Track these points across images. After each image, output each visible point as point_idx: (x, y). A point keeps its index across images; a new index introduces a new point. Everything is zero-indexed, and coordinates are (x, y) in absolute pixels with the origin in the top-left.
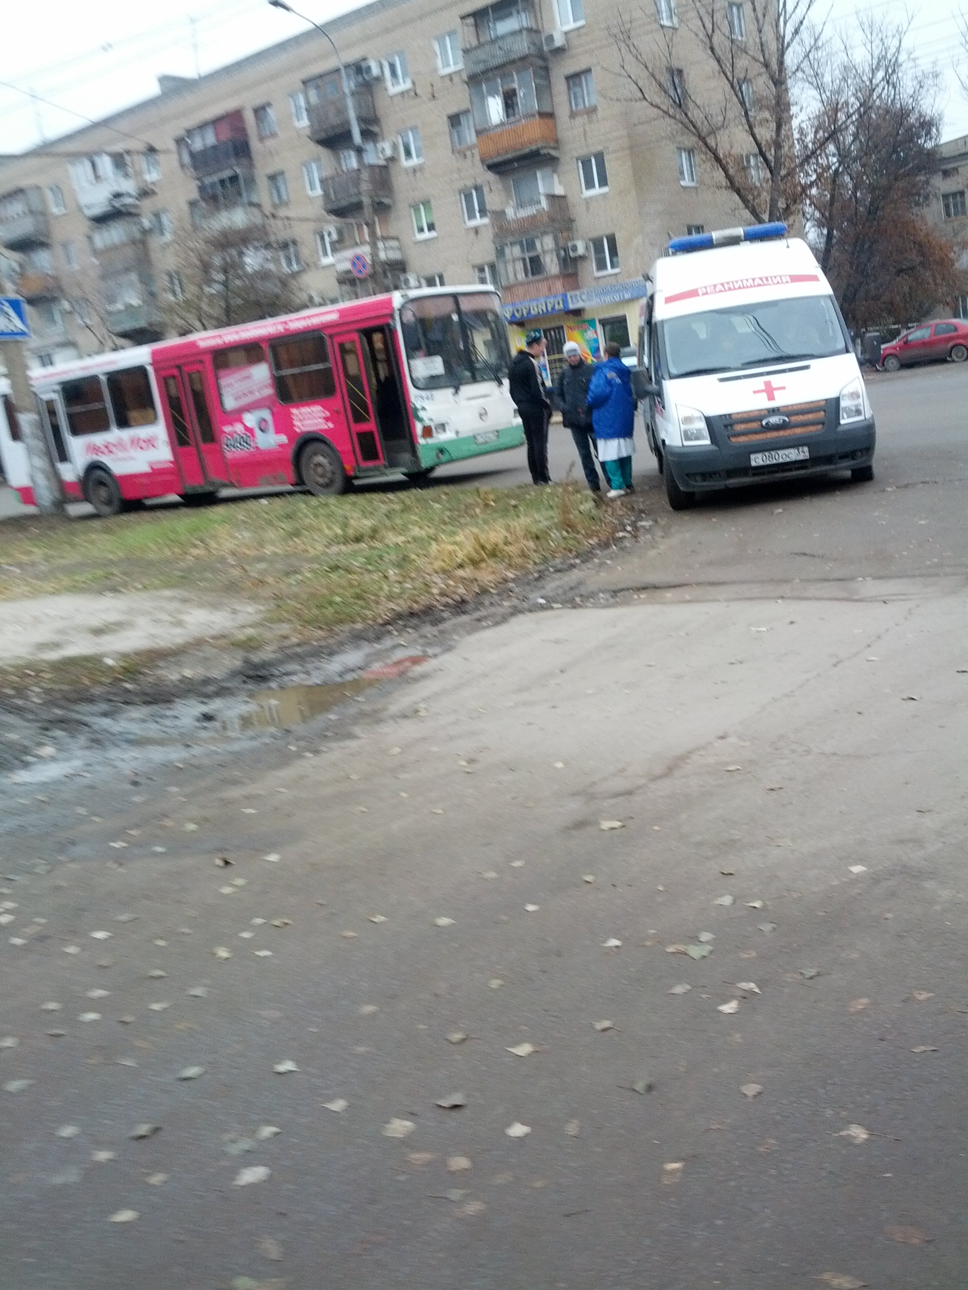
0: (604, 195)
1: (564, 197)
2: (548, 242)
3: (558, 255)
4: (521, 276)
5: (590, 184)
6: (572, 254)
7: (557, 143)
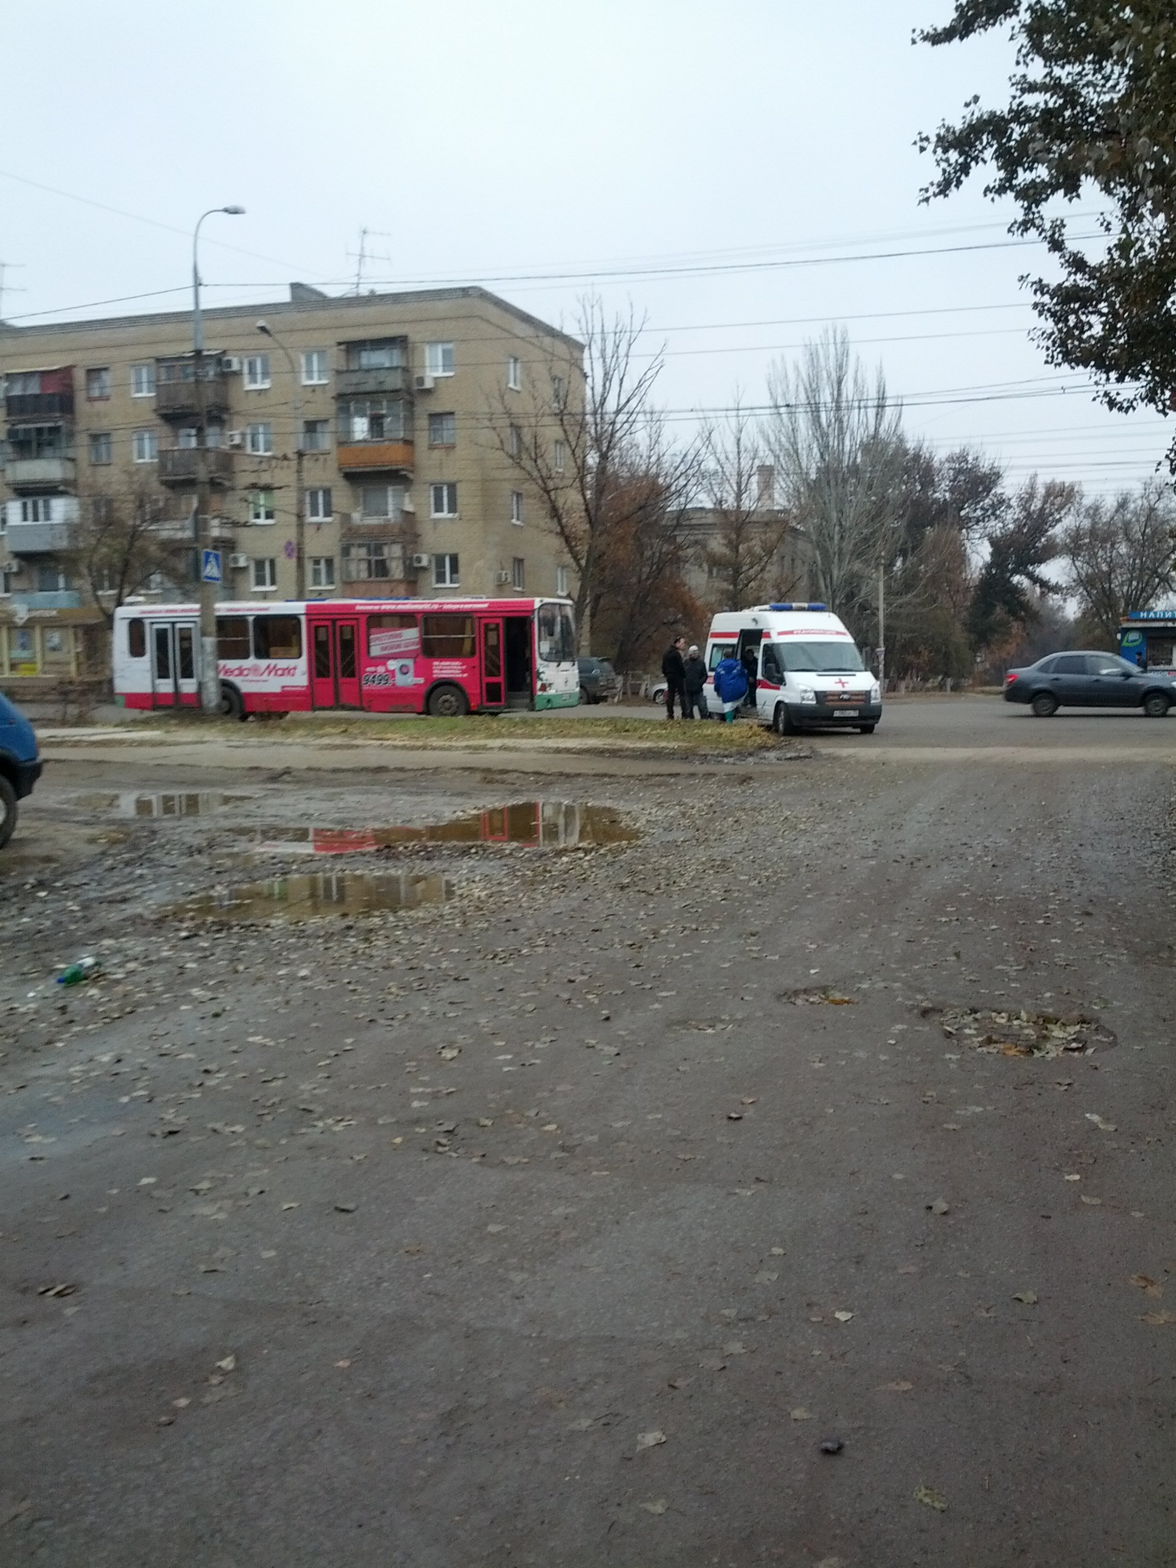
0: (451, 519)
1: (413, 514)
2: (396, 551)
3: (404, 563)
4: (364, 575)
5: (439, 509)
6: (416, 565)
7: (413, 467)
